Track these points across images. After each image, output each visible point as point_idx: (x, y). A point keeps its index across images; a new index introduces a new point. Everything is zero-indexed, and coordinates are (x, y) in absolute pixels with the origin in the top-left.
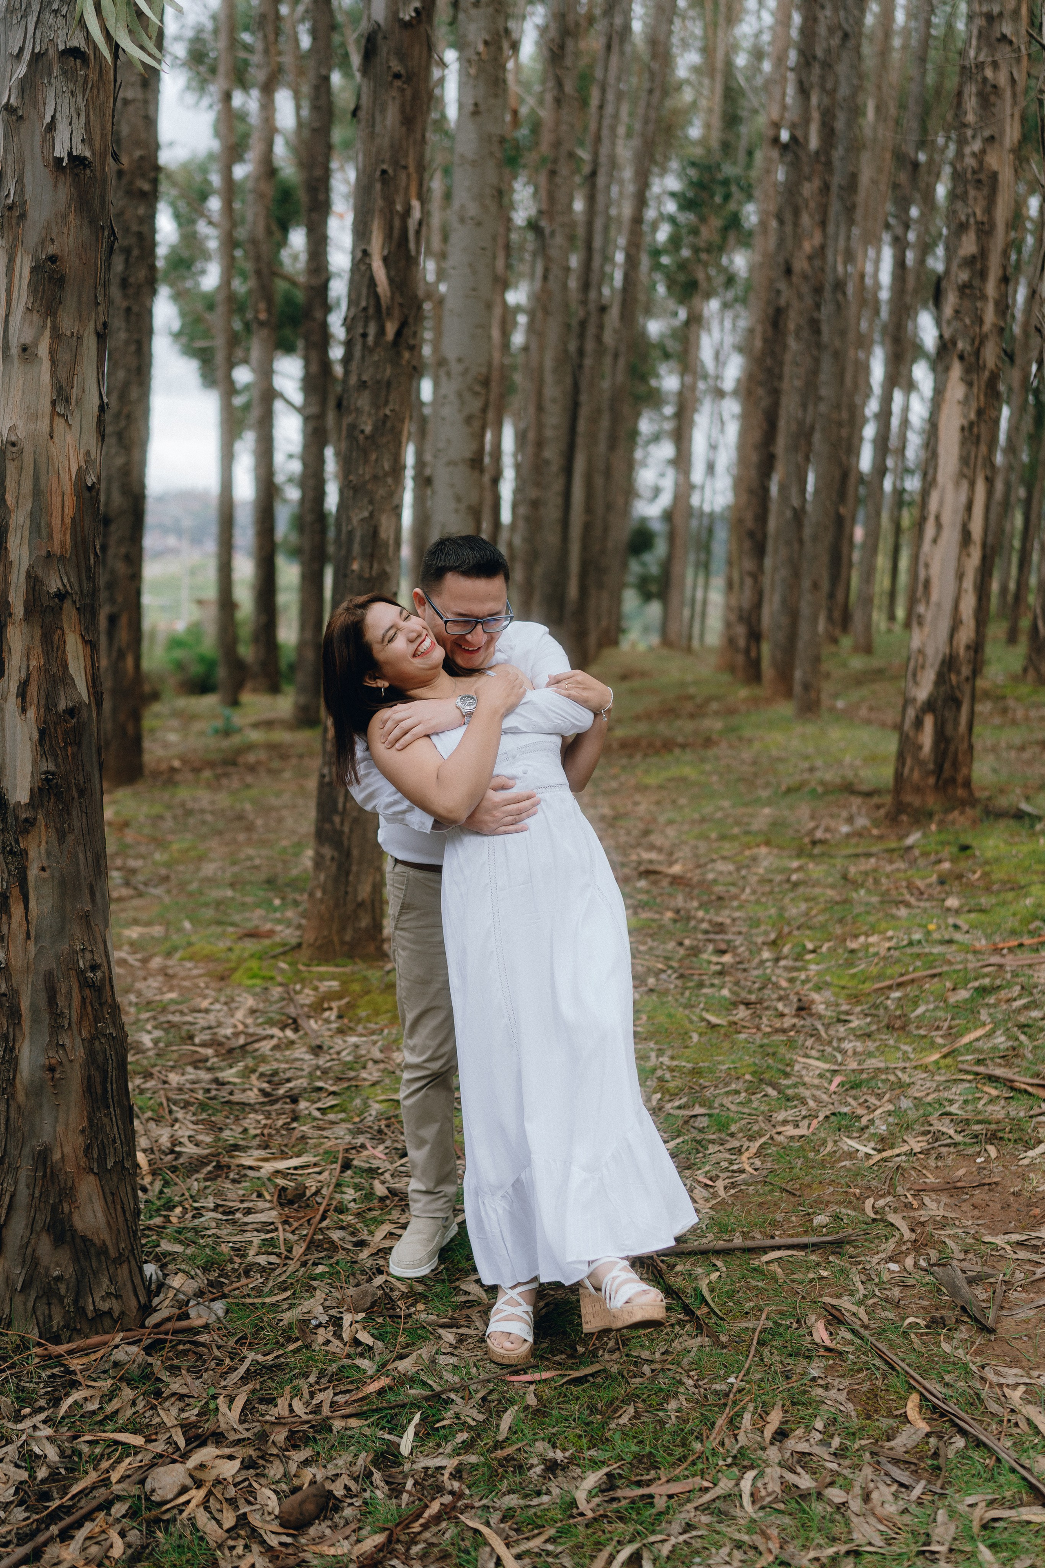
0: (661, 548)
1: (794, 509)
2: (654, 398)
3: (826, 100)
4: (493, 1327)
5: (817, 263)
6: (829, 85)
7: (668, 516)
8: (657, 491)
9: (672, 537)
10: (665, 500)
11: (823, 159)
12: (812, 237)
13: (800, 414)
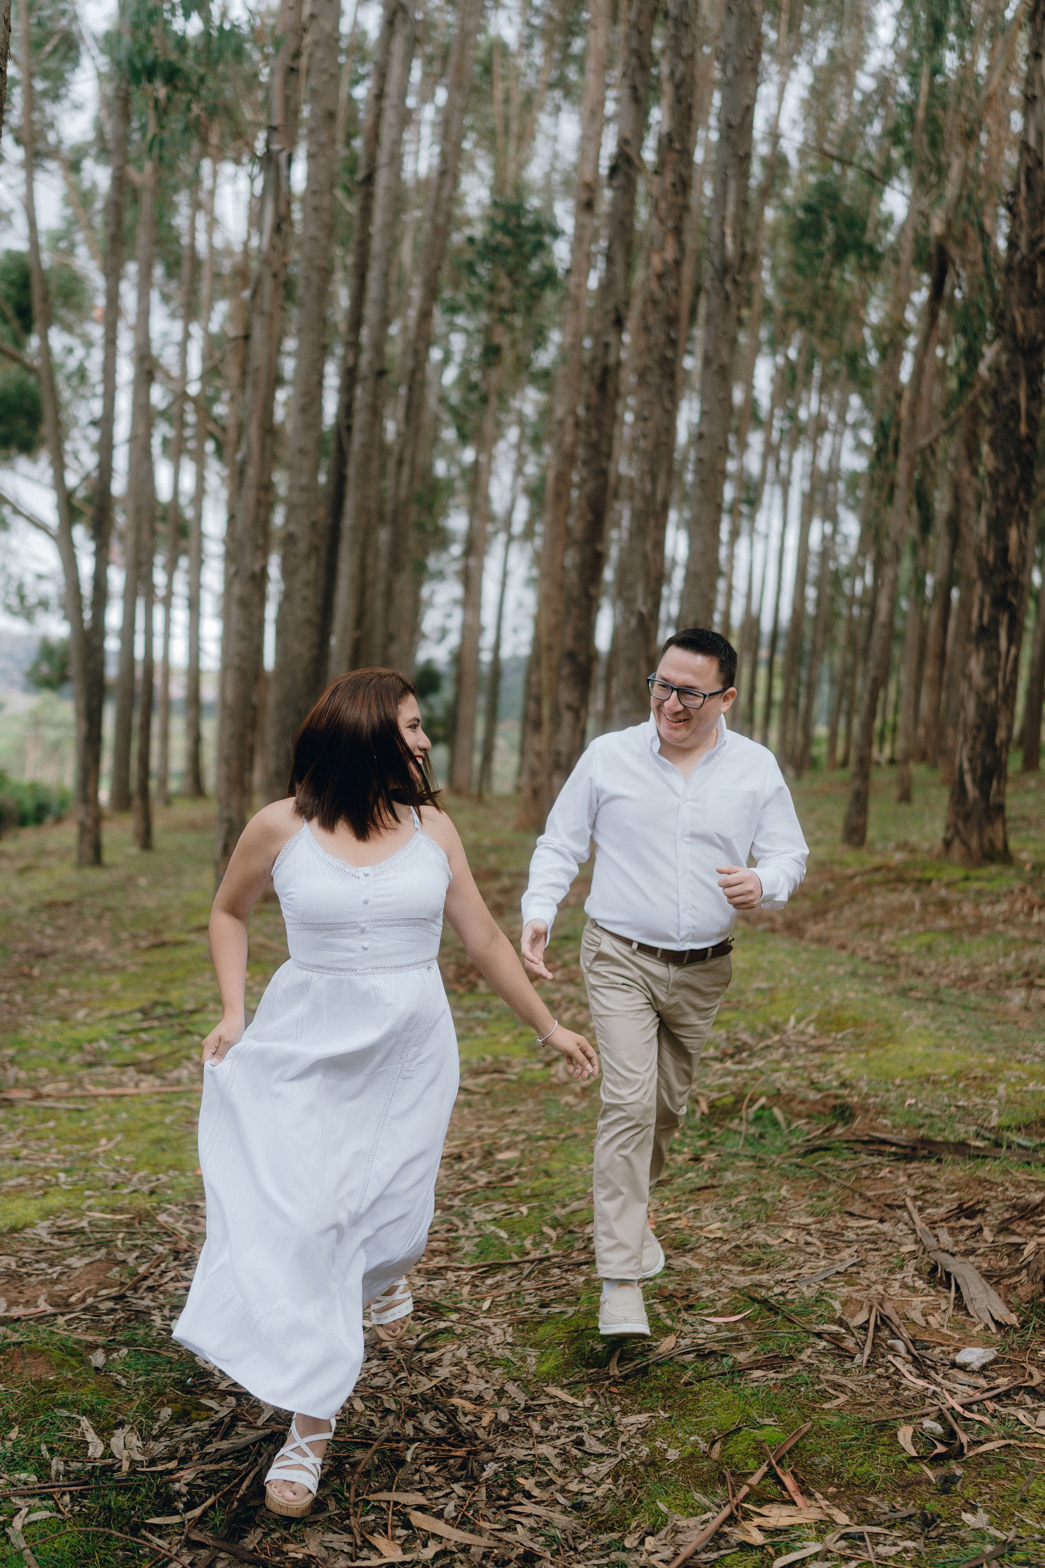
0: (447, 692)
1: (641, 615)
2: (442, 539)
3: (681, 68)
4: (273, 1474)
5: (671, 284)
6: (685, 51)
7: (458, 658)
8: (444, 633)
9: (459, 679)
10: (453, 640)
11: (677, 145)
12: (662, 249)
13: (648, 487)
